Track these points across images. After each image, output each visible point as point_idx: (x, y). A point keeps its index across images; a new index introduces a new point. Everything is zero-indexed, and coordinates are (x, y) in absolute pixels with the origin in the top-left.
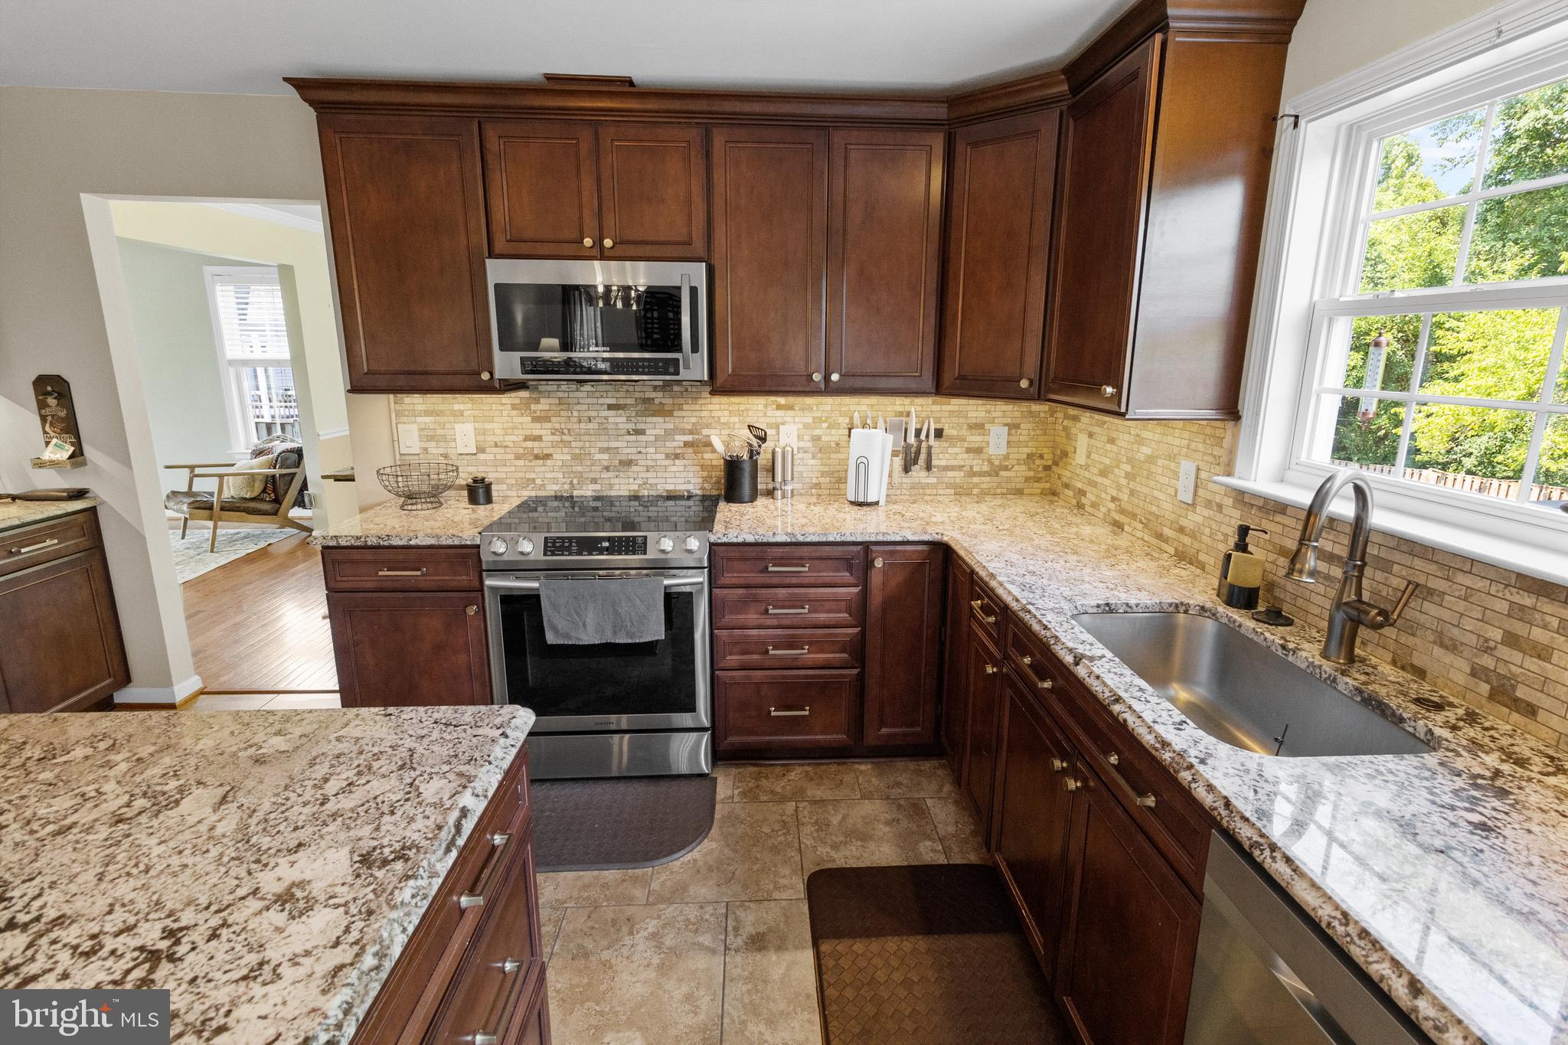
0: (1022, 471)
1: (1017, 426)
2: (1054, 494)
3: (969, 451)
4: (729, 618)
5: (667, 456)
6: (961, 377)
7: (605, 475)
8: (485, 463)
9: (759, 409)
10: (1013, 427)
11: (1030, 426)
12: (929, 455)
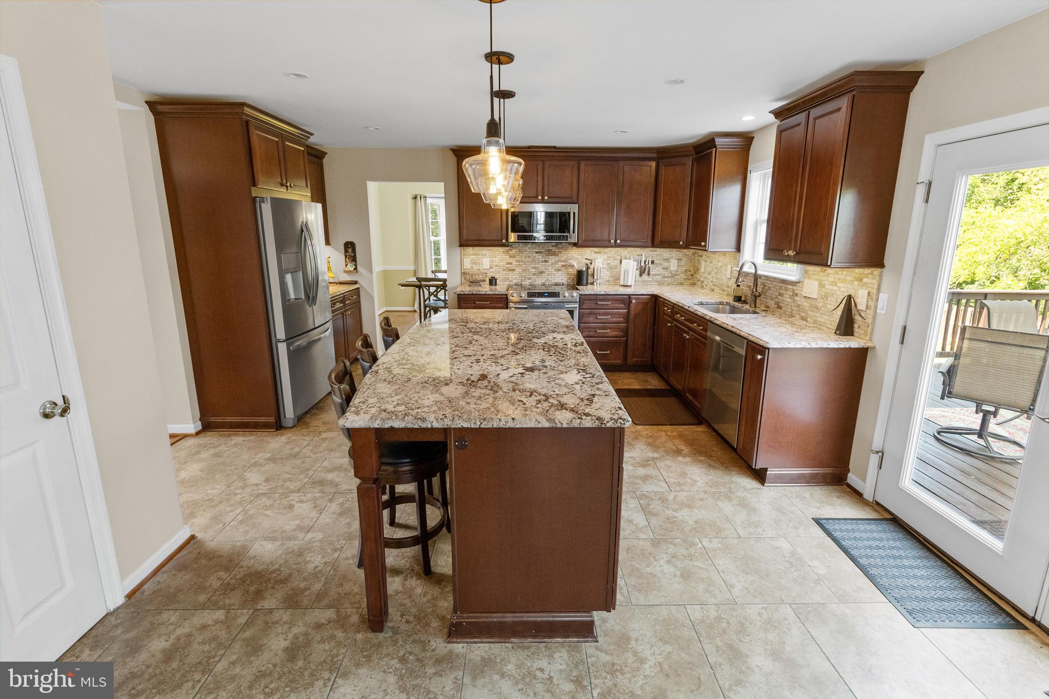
0: (683, 276)
1: (681, 260)
2: (694, 284)
3: (663, 268)
4: (585, 320)
5: (556, 270)
6: (660, 241)
7: (534, 277)
8: (492, 272)
9: (589, 253)
10: (679, 260)
11: (686, 260)
12: (649, 270)
